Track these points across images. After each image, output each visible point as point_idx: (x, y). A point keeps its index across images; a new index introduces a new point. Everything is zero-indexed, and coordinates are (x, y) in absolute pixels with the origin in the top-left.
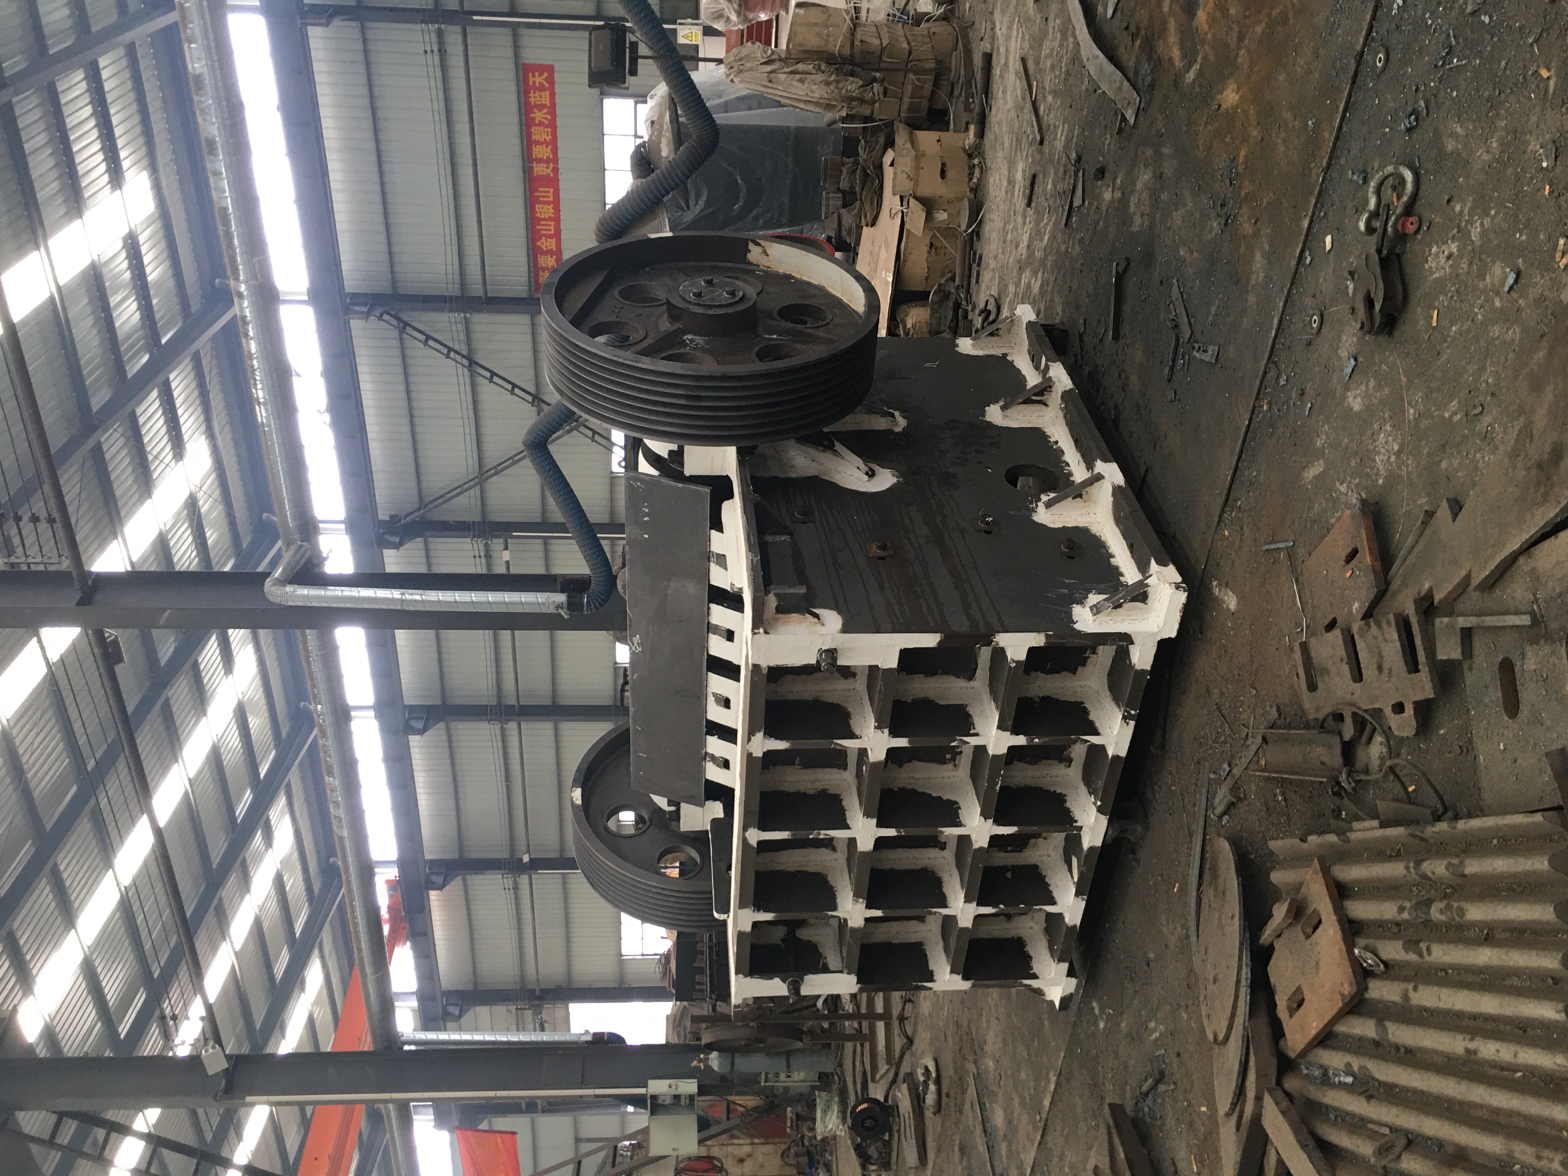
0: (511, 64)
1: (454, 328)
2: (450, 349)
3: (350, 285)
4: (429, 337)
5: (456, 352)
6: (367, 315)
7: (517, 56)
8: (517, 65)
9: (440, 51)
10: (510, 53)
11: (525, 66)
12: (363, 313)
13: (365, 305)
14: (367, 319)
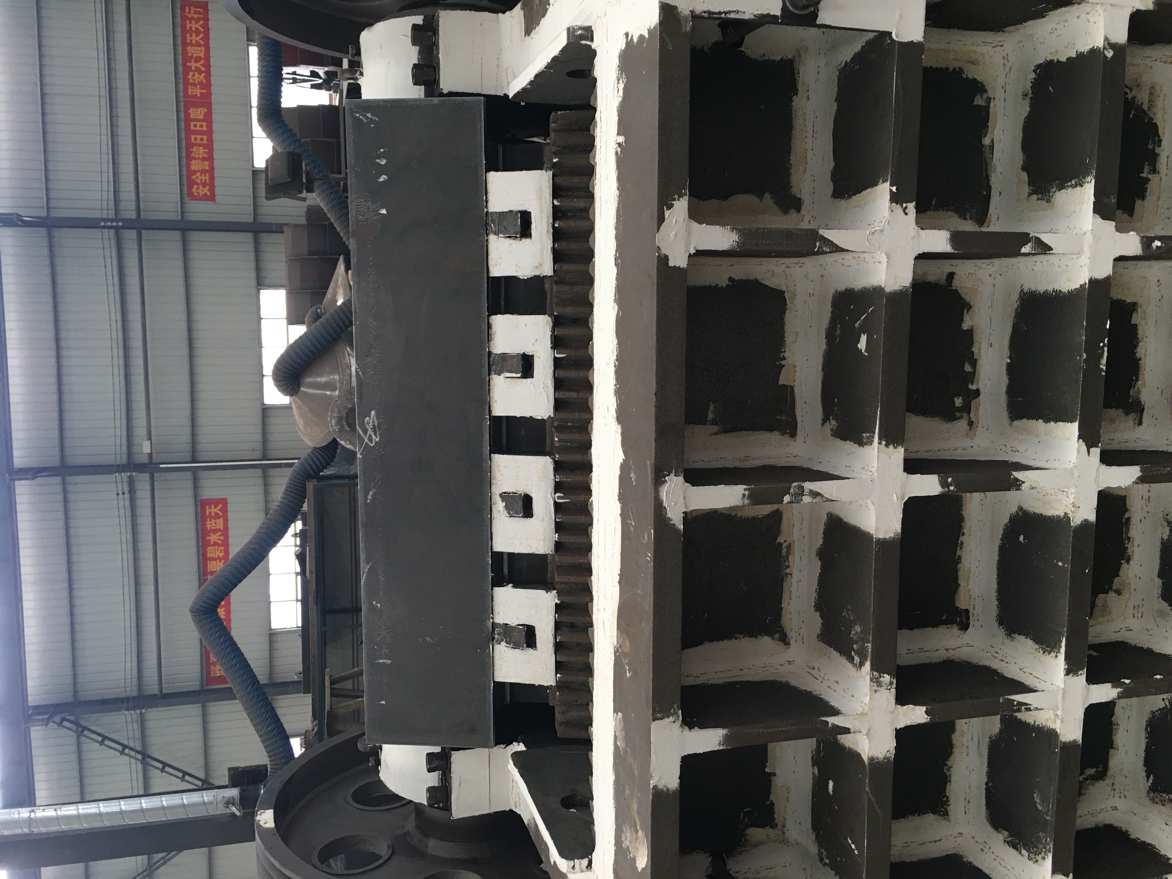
0: (191, 501)
1: (130, 727)
2: (125, 747)
3: (33, 699)
4: (105, 738)
5: (131, 749)
6: (47, 722)
7: (196, 495)
8: (196, 502)
9: (130, 492)
10: (190, 492)
11: (202, 501)
12: (43, 720)
13: (47, 713)
14: (47, 725)
